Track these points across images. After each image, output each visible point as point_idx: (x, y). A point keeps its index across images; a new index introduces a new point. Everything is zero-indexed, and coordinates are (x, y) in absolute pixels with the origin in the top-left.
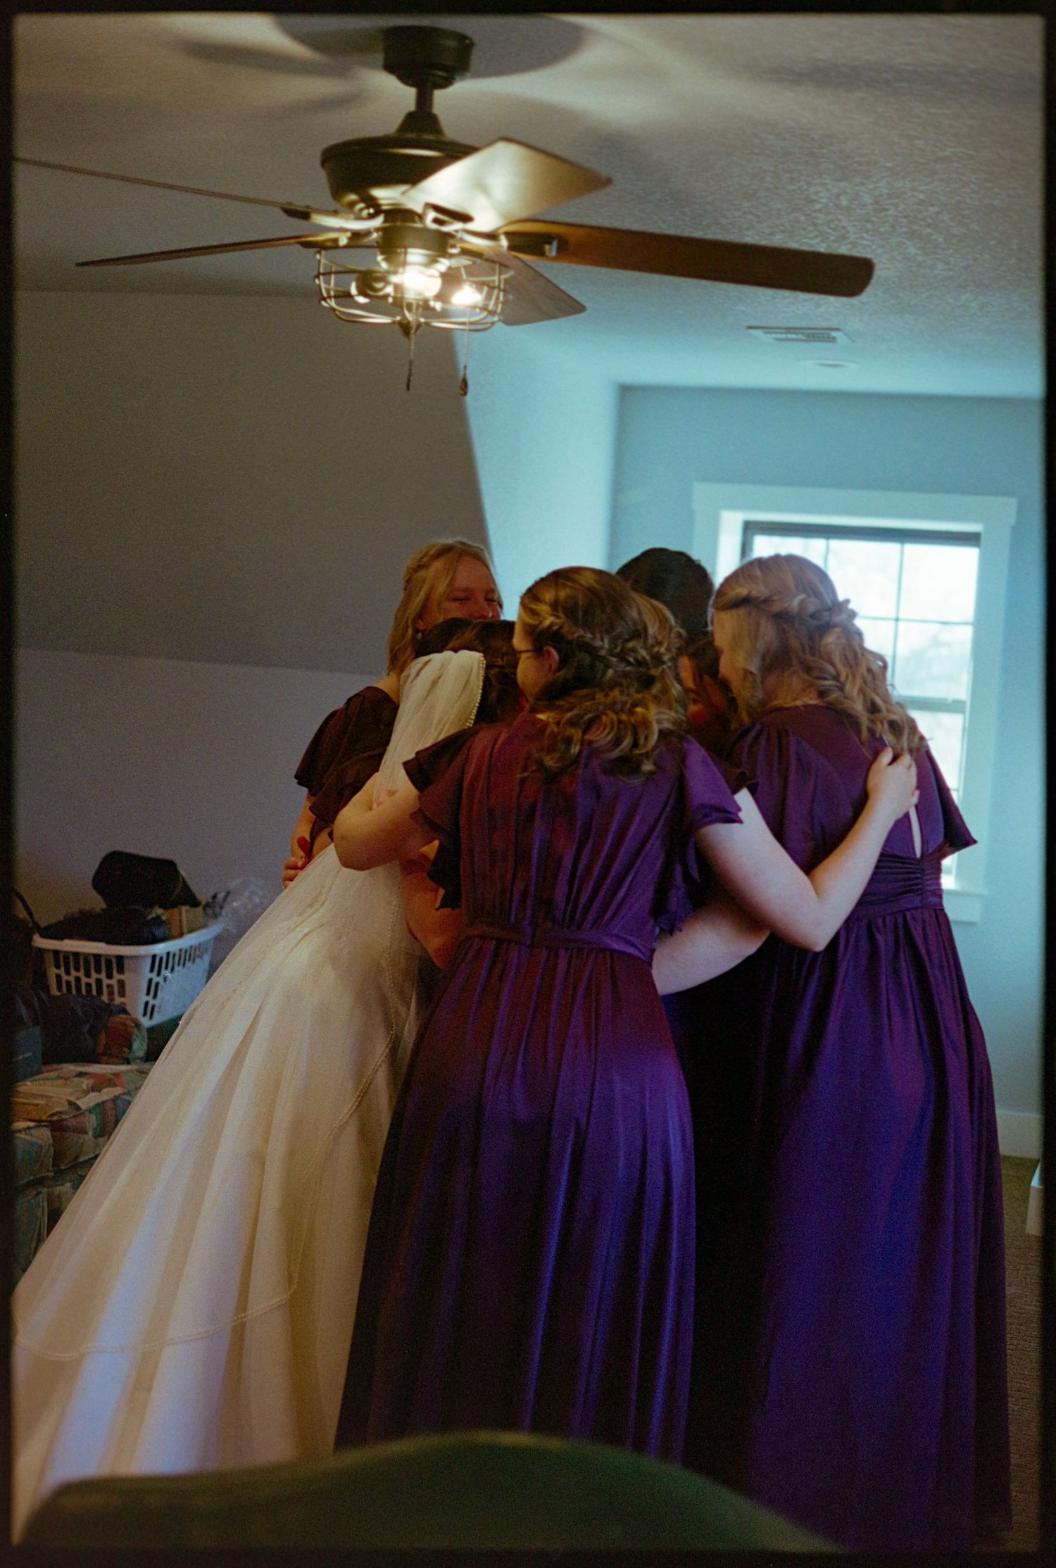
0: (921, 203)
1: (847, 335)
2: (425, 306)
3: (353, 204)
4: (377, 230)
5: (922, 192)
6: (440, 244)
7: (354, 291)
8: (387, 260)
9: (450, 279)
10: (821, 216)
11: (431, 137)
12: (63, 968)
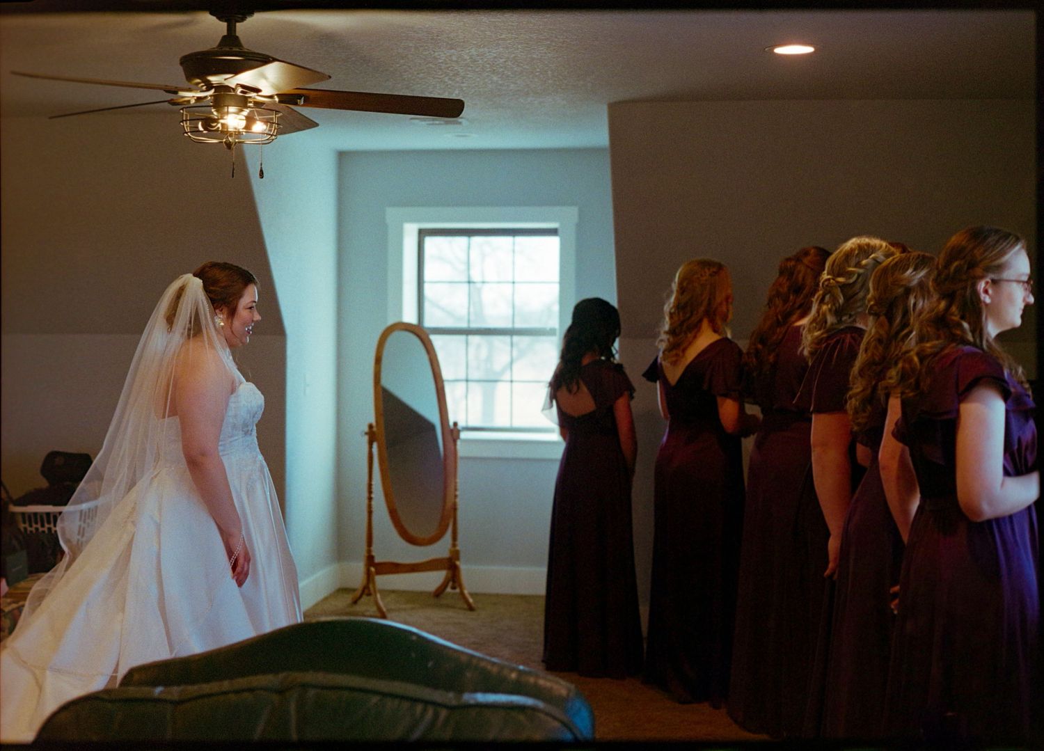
0: (495, 57)
1: (468, 120)
2: (238, 134)
3: (199, 83)
4: (211, 96)
5: (494, 53)
6: (243, 103)
7: (201, 128)
8: (217, 111)
9: (250, 120)
10: (444, 65)
11: (235, 49)
12: (27, 522)
